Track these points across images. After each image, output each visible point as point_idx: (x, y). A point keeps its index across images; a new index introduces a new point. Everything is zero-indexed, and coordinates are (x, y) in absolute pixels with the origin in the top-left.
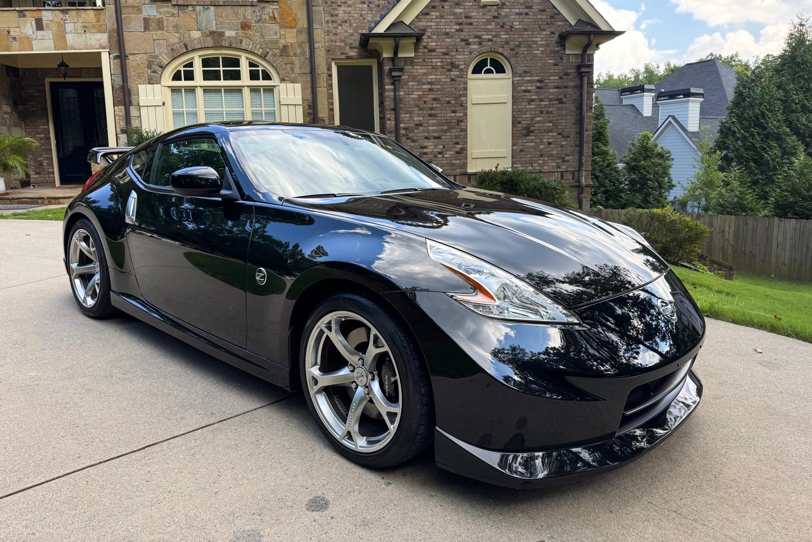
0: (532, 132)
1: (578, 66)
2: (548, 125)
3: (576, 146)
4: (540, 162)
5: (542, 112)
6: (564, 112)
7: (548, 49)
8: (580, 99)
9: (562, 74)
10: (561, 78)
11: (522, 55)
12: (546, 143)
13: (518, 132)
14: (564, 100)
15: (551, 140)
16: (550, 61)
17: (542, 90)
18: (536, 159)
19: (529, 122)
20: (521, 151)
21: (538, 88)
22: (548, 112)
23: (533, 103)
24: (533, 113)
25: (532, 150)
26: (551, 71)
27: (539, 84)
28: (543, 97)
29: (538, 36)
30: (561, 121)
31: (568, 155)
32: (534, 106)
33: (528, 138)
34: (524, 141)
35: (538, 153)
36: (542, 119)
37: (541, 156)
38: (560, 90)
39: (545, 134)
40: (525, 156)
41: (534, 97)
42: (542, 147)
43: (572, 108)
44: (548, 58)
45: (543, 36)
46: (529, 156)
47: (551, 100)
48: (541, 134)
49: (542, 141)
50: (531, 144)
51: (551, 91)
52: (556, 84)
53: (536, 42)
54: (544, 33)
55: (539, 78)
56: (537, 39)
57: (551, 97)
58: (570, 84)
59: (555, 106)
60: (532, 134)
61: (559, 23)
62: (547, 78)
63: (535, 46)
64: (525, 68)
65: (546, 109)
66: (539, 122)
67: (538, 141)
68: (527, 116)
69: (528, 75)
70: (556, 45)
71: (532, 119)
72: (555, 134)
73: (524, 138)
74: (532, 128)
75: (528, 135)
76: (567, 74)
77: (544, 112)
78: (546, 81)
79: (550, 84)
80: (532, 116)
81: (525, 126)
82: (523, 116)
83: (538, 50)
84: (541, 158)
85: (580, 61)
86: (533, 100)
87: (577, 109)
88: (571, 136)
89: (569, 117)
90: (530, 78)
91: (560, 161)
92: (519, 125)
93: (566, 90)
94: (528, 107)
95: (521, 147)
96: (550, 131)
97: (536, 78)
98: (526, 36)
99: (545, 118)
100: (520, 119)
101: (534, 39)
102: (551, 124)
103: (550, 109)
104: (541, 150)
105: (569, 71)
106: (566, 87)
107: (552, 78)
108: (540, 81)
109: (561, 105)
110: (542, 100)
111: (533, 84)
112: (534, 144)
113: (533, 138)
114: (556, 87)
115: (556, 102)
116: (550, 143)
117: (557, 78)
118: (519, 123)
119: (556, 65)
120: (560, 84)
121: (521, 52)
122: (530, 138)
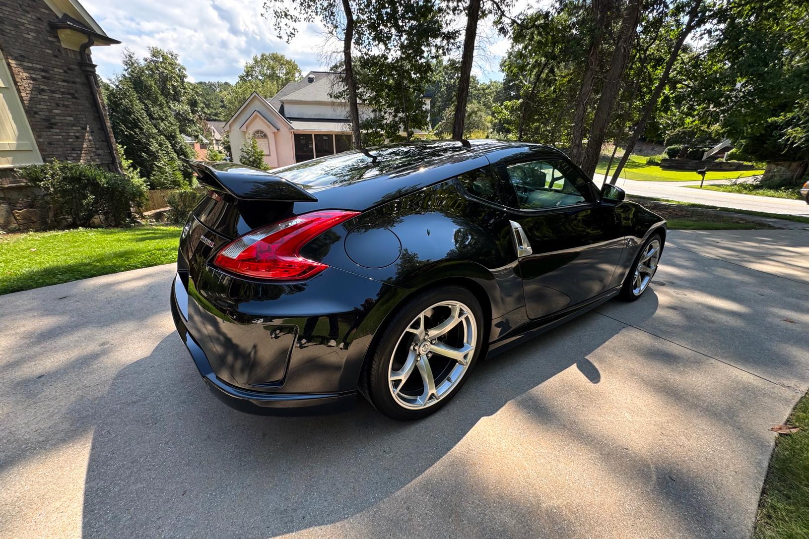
0: (55, 124)
1: (79, 63)
2: (69, 118)
3: (102, 141)
4: (74, 155)
5: (58, 105)
6: (80, 107)
7: (41, 36)
8: (91, 96)
9: (65, 68)
10: (65, 72)
11: (9, 35)
12: (74, 137)
13: (38, 123)
14: (76, 95)
15: (78, 135)
16: (48, 51)
17: (50, 81)
18: (68, 152)
19: (47, 114)
20: (50, 144)
21: (44, 77)
22: (64, 106)
23: (44, 93)
24: (49, 104)
25: (61, 143)
26: (53, 62)
27: (44, 74)
28: (53, 89)
29: (23, 17)
30: (81, 116)
31: (98, 149)
32: (47, 97)
33: (52, 130)
34: (49, 133)
35: (69, 146)
36: (61, 112)
37: (73, 149)
38: (69, 85)
39: (70, 128)
40: (55, 150)
41: (44, 87)
42: (71, 140)
43: (87, 105)
44: (44, 47)
45: (29, 19)
46: (60, 149)
47: (63, 93)
48: (65, 128)
49: (69, 135)
50: (58, 137)
51: (59, 83)
52: (63, 78)
53: (23, 24)
54: (29, 16)
55: (42, 67)
56: (23, 21)
57: (62, 90)
58: (77, 80)
59: (70, 100)
60: (56, 127)
61: (44, 10)
62: (50, 68)
63: (22, 28)
64: (20, 52)
65: (62, 102)
66: (58, 115)
67: (64, 134)
68: (42, 107)
69: (26, 60)
70: (48, 34)
71: (50, 111)
72: (79, 128)
73: (47, 130)
74: (53, 121)
75: (52, 128)
76: (70, 69)
77: (61, 105)
78: (51, 72)
79: (57, 76)
80: (49, 107)
81: (44, 117)
82: (38, 106)
83: (29, 34)
84: (73, 152)
85: (79, 58)
86: (44, 91)
87: (92, 106)
88: (95, 132)
89: (88, 113)
90: (30, 65)
91: (92, 155)
92: (36, 116)
93: (75, 85)
94: (39, 96)
95: (47, 140)
96: (74, 125)
97: (38, 66)
98: (7, 13)
99: (64, 112)
100: (35, 110)
101: (19, 20)
102: (72, 119)
103: (66, 103)
104: (71, 144)
105: (72, 66)
106: (74, 83)
107: (56, 70)
108: (44, 71)
109: (74, 100)
110: (53, 92)
111: (37, 73)
112: (61, 137)
113: (58, 131)
114: (64, 81)
115: (69, 96)
116: (77, 137)
117: (61, 71)
118: (36, 113)
119: (56, 56)
120: (67, 79)
121: (8, 31)
122: (55, 130)
